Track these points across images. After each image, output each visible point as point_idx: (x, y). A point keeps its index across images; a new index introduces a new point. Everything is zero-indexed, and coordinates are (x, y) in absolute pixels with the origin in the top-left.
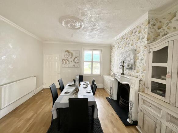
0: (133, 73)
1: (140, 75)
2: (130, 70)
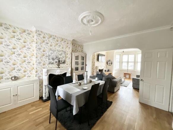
1: (69, 66)
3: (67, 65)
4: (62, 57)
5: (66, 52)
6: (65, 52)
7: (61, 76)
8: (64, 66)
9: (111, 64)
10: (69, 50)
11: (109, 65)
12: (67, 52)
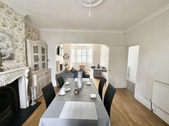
0: (13, 63)
1: (21, 64)
2: (10, 61)
3: (18, 62)
4: (5, 47)
5: (13, 37)
6: (11, 37)
7: (8, 87)
8: (12, 64)
9: (68, 58)
10: (21, 34)
11: (66, 59)
12: (15, 37)
